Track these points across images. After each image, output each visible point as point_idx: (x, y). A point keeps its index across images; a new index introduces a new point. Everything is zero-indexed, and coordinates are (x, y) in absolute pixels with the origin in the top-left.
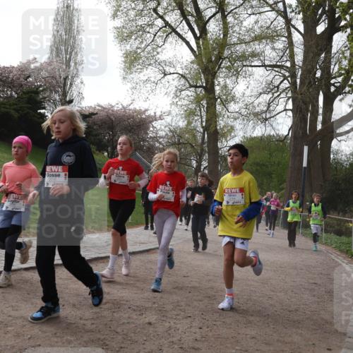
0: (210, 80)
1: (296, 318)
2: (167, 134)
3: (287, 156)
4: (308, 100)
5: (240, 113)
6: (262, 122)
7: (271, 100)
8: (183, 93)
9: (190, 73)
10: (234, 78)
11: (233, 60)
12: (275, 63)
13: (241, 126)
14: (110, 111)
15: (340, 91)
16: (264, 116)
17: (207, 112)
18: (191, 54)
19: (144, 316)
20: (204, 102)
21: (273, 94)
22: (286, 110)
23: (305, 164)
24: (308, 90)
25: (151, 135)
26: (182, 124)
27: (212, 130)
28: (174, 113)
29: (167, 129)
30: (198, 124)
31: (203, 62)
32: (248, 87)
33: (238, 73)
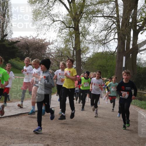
0: (77, 24)
1: (119, 141)
2: (55, 52)
3: (115, 62)
4: (125, 33)
5: (92, 41)
6: (103, 45)
7: (107, 34)
8: (63, 30)
9: (66, 20)
10: (89, 23)
11: (88, 14)
12: (109, 15)
13: (92, 47)
14: (27, 40)
15: (141, 29)
16: (104, 42)
17: (75, 40)
18: (67, 11)
19: (45, 141)
20: (74, 35)
21: (108, 31)
22: (114, 39)
23: (124, 66)
24: (125, 28)
25: (47, 52)
26: (63, 46)
27: (78, 49)
28: (58, 41)
29: (55, 49)
30: (71, 47)
31: (73, 15)
32: (95, 28)
33: (90, 20)
